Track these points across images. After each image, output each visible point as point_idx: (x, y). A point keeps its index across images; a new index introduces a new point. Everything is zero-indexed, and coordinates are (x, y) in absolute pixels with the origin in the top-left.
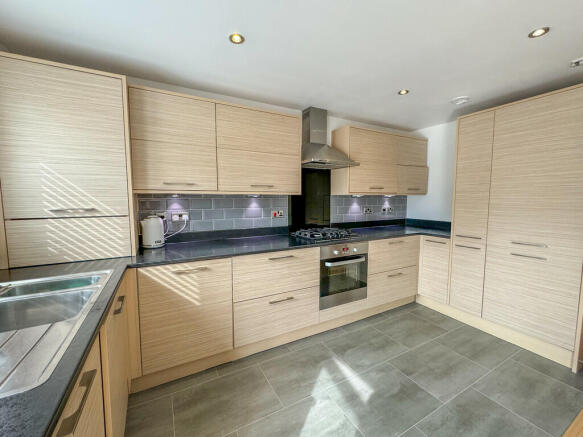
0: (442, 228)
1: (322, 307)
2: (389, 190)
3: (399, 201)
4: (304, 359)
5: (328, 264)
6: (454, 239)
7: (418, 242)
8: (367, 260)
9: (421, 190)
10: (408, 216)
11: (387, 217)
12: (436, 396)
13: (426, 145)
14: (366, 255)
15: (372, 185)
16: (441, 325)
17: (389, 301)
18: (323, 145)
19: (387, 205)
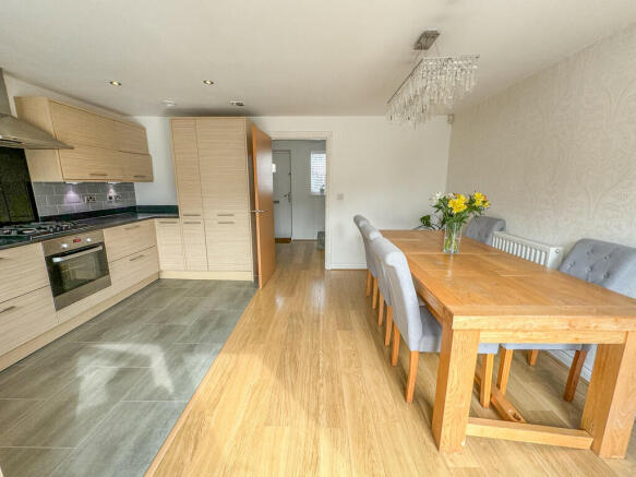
0: (170, 211)
1: (59, 307)
2: (114, 177)
3: (126, 188)
4: (53, 362)
5: (57, 260)
6: (182, 219)
7: (153, 225)
8: (104, 248)
9: (147, 177)
10: (138, 203)
11: (115, 205)
12: (184, 324)
13: (145, 133)
14: (102, 244)
15: (93, 171)
16: (184, 286)
17: (135, 282)
18: (6, 115)
19: (112, 193)
